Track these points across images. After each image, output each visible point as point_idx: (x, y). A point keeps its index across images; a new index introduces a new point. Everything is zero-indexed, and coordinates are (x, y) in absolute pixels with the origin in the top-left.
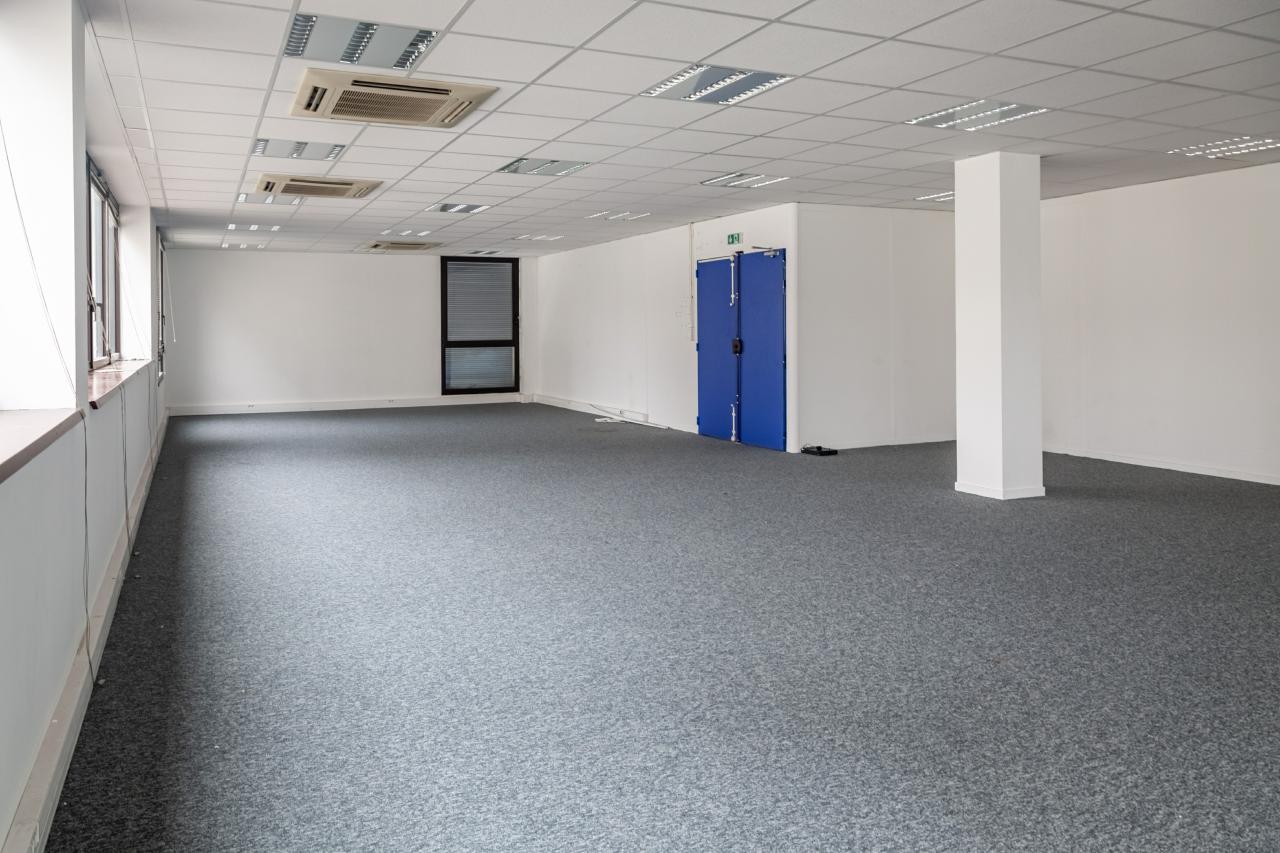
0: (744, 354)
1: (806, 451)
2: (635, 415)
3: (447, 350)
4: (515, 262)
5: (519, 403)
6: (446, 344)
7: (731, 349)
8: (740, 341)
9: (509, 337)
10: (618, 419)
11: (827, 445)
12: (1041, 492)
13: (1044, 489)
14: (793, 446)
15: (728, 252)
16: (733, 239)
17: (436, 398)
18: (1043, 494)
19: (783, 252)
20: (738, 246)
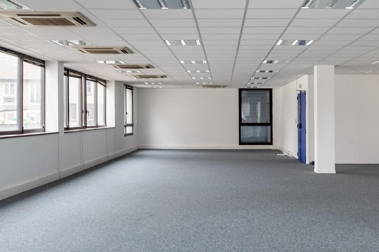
1: (311, 163)
2: (290, 154)
3: (242, 127)
4: (271, 90)
5: (272, 149)
6: (241, 124)
7: (299, 127)
8: (301, 124)
12: (335, 172)
13: (335, 171)
16: (300, 86)
18: (335, 173)
19: (306, 92)
20: (301, 89)
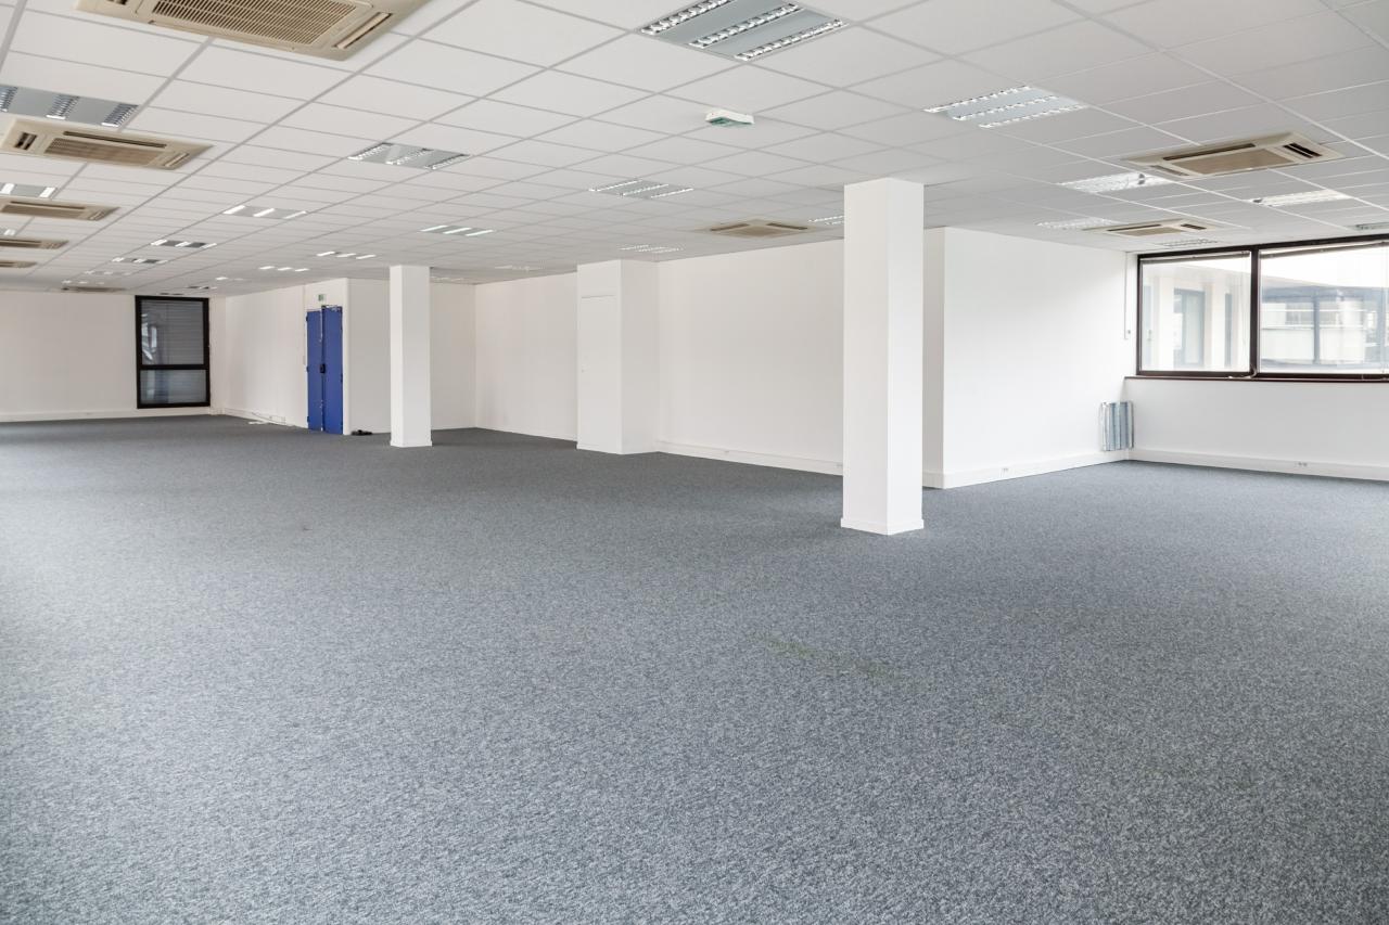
0: (327, 374)
1: (354, 433)
2: (277, 420)
3: (142, 372)
4: (207, 302)
5: (211, 415)
6: (141, 366)
7: (319, 371)
8: (324, 365)
9: (201, 362)
10: (266, 421)
11: (364, 430)
14: (346, 431)
15: (317, 307)
16: (321, 298)
17: (130, 410)
18: (430, 445)
19: (341, 308)
20: (324, 303)
